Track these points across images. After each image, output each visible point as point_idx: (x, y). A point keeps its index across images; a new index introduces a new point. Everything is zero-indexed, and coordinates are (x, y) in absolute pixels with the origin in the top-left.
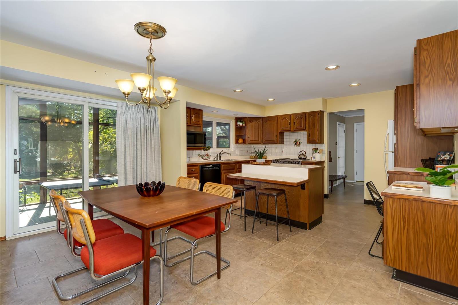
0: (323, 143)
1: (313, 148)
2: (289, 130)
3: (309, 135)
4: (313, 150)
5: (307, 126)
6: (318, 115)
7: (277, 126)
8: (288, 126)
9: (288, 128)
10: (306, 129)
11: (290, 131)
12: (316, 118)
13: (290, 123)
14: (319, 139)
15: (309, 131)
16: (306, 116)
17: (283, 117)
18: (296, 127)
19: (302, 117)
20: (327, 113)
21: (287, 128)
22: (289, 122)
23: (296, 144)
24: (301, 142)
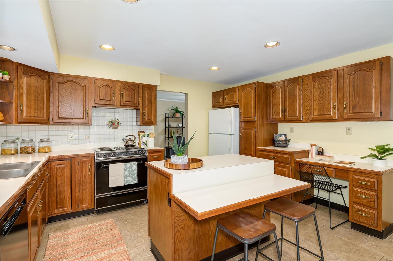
2: (113, 104)
3: (144, 115)
5: (141, 102)
6: (155, 90)
8: (112, 98)
10: (140, 106)
12: (153, 94)
14: (156, 120)
15: (144, 109)
16: (138, 89)
18: (125, 102)
19: (133, 88)
21: (110, 100)
22: (114, 92)
23: (111, 125)
24: (120, 123)
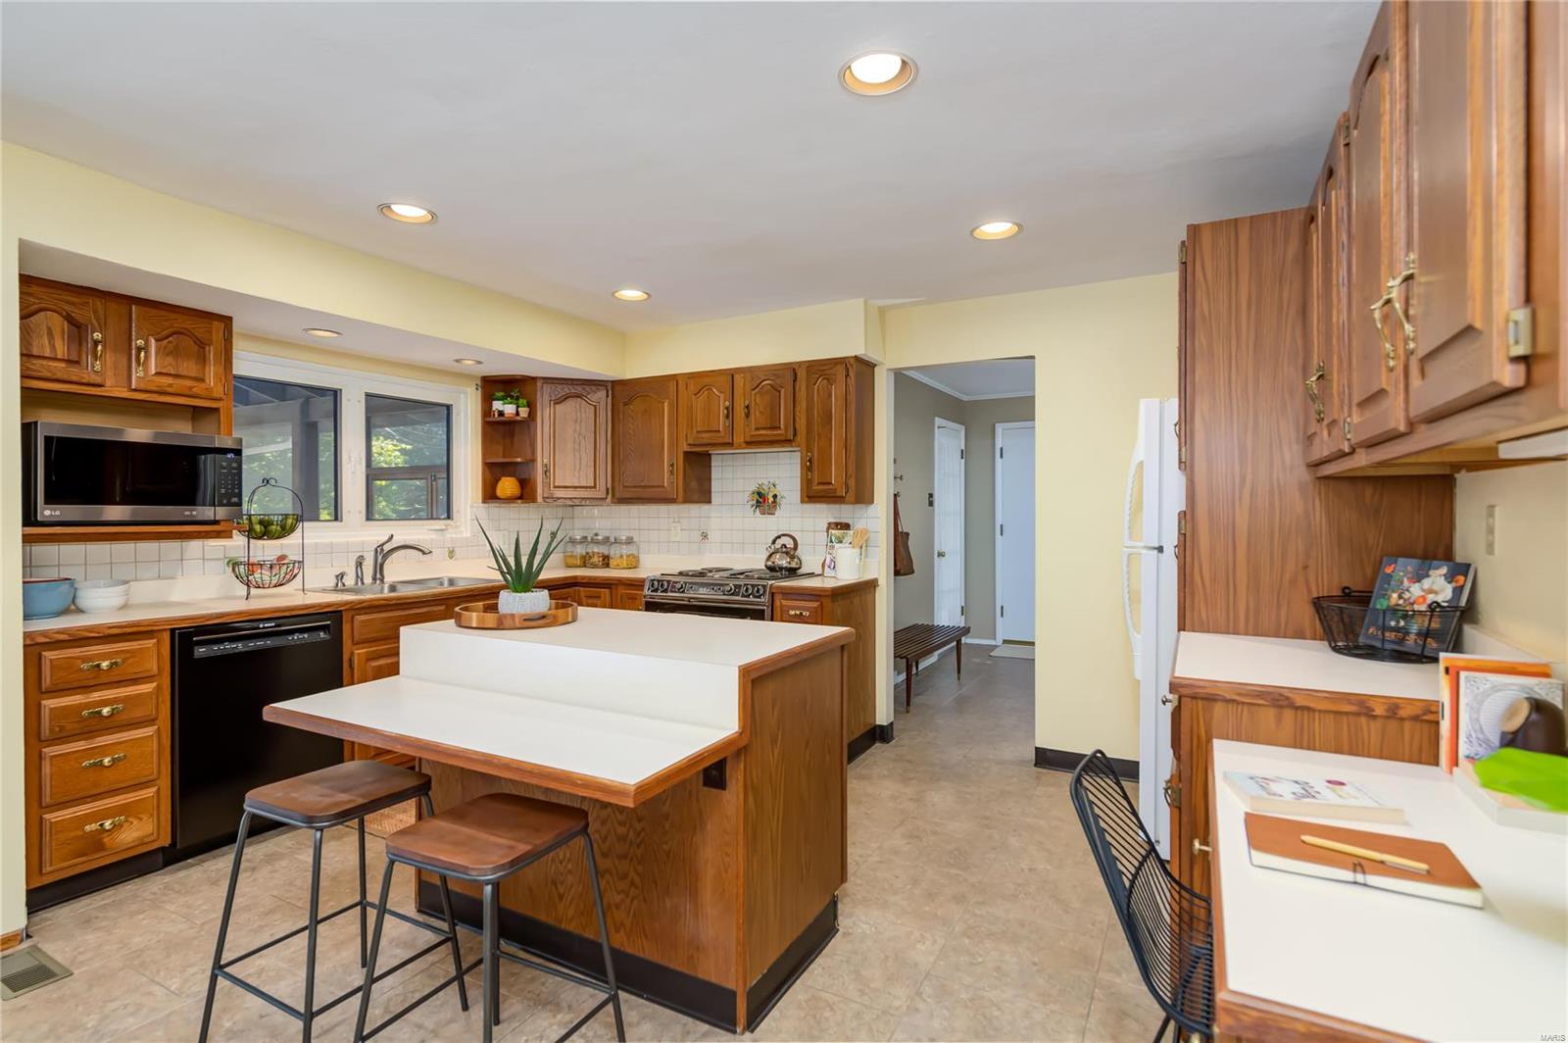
0: (871, 501)
1: (829, 524)
2: (727, 441)
3: (808, 467)
4: (827, 532)
5: (802, 423)
6: (847, 376)
7: (675, 423)
8: (722, 423)
9: (723, 434)
10: (798, 438)
11: (730, 445)
12: (838, 392)
13: (727, 408)
14: (852, 483)
15: (809, 449)
16: (795, 381)
17: (702, 381)
18: (757, 429)
19: (778, 381)
20: (885, 372)
21: (719, 431)
22: (727, 403)
23: (758, 504)
24: (779, 497)
